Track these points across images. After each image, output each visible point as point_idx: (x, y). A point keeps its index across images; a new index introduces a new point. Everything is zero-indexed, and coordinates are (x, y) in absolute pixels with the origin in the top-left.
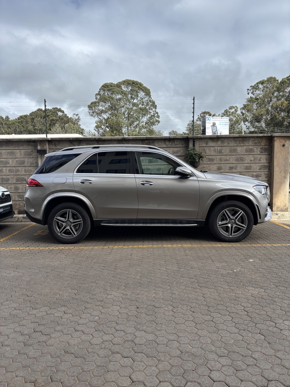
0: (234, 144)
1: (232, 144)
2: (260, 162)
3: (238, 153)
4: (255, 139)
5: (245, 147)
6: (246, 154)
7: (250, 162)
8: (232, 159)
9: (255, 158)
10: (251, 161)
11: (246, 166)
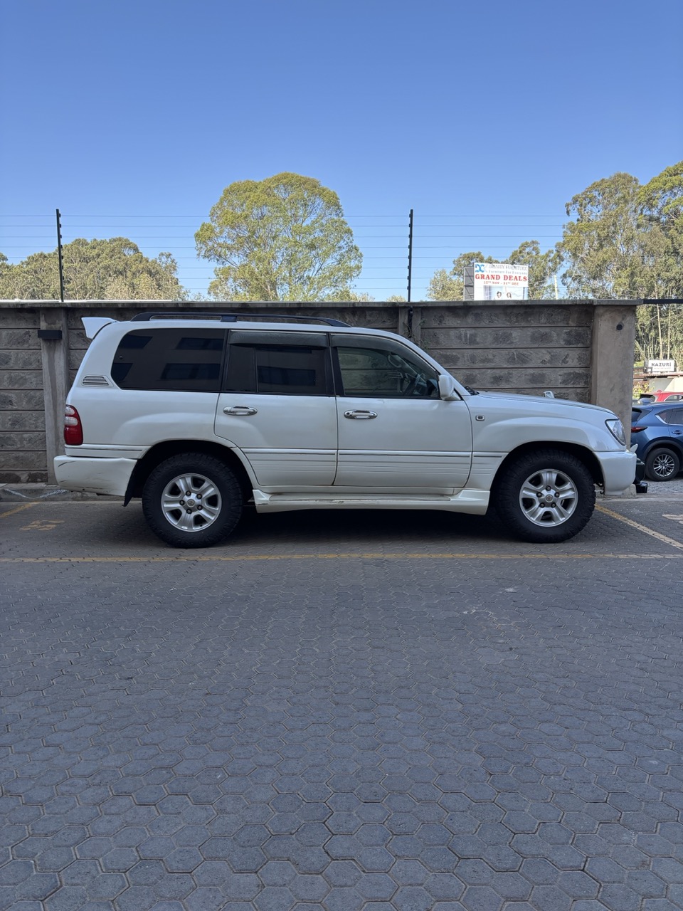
1: (500, 322)
2: (566, 365)
3: (512, 343)
6: (533, 346)
7: (541, 365)
8: (500, 358)
9: (553, 358)
10: (544, 362)
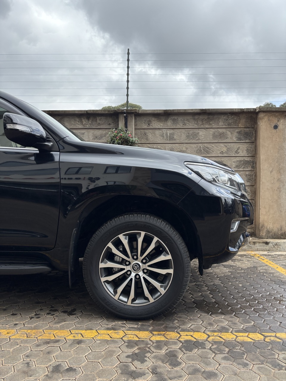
0: (194, 126)
1: (191, 124)
2: (238, 155)
4: (228, 117)
5: (211, 129)
6: (214, 141)
7: (220, 155)
8: (191, 150)
9: (229, 149)
10: (222, 153)
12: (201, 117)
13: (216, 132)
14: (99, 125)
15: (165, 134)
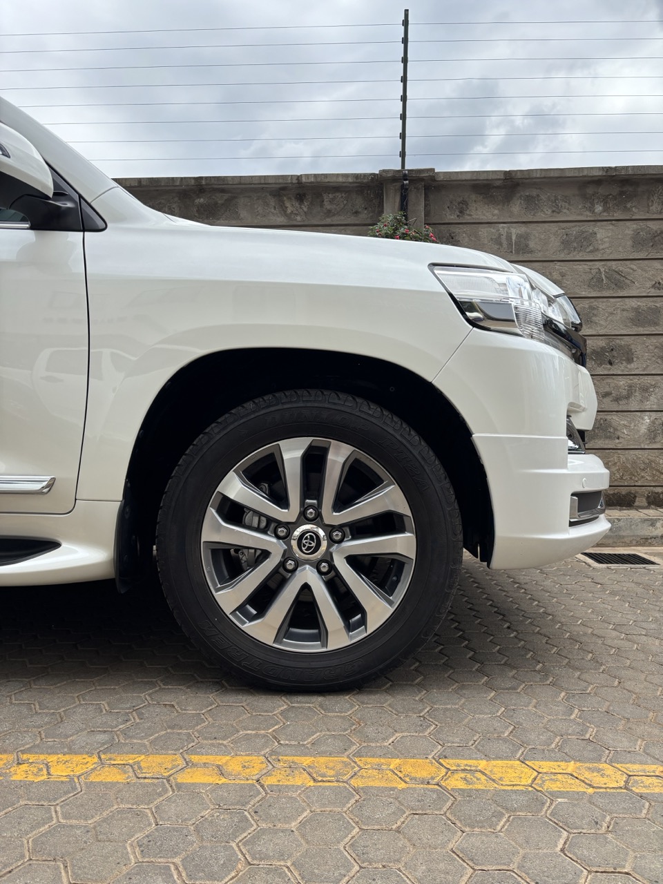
0: (582, 214)
5: (628, 223)
11: (637, 310)
12: (602, 190)
13: (642, 230)
14: (328, 217)
15: (504, 237)
